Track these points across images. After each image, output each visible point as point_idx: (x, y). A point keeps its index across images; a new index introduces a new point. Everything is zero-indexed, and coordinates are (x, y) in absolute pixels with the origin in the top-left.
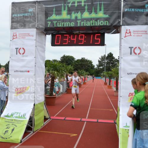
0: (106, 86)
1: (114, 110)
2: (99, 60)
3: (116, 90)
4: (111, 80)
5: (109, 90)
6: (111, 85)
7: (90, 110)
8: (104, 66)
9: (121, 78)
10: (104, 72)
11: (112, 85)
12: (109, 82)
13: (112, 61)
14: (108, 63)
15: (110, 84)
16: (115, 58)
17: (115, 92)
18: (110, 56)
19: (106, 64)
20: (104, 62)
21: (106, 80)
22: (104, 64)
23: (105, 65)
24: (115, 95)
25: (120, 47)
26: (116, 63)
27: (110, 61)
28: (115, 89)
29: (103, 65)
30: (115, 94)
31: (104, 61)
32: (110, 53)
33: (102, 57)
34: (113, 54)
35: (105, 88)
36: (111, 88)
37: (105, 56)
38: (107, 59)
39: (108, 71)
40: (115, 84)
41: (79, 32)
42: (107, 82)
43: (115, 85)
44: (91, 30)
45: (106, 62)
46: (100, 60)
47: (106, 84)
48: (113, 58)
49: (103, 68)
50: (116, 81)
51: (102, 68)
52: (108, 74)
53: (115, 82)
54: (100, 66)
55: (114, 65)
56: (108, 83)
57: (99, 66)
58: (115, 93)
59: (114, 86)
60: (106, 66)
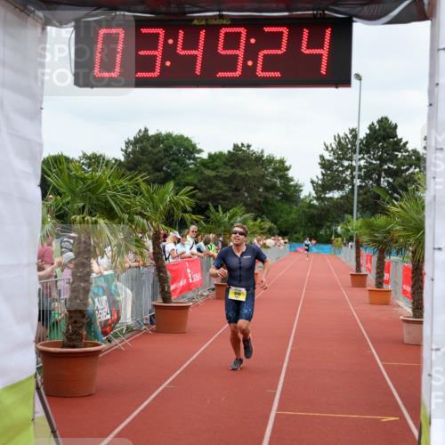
0: (362, 294)
1: (402, 417)
2: (322, 157)
3: (415, 316)
4: (387, 259)
5: (377, 312)
6: (385, 287)
7: (277, 416)
8: (348, 188)
9: (437, 252)
10: (348, 216)
11: (389, 287)
12: (374, 271)
13: (393, 159)
14: (369, 173)
15: (380, 282)
16: (410, 147)
17: (408, 322)
18: (384, 134)
19: (360, 177)
20: (351, 168)
21: (363, 261)
22: (353, 178)
23: (357, 182)
24: (407, 339)
25: (431, 93)
26: (411, 170)
27: (383, 161)
28: (406, 308)
29: (345, 181)
30: (407, 333)
31: (350, 159)
32: (384, 121)
33: (339, 142)
34: (396, 127)
35: (356, 304)
36: (387, 303)
37: (355, 137)
38: (368, 152)
39: (373, 214)
40: (405, 282)
41: (221, 17)
42: (364, 271)
43: (409, 289)
44: (282, 6)
45: (360, 168)
46: (328, 156)
47: (358, 279)
48: (398, 145)
49: (347, 199)
50: (410, 265)
51: (342, 197)
52: (370, 226)
53: (406, 269)
54: (331, 189)
55: (400, 180)
56: (371, 279)
57: (321, 188)
58: (406, 328)
59: (404, 292)
60: (360, 187)
